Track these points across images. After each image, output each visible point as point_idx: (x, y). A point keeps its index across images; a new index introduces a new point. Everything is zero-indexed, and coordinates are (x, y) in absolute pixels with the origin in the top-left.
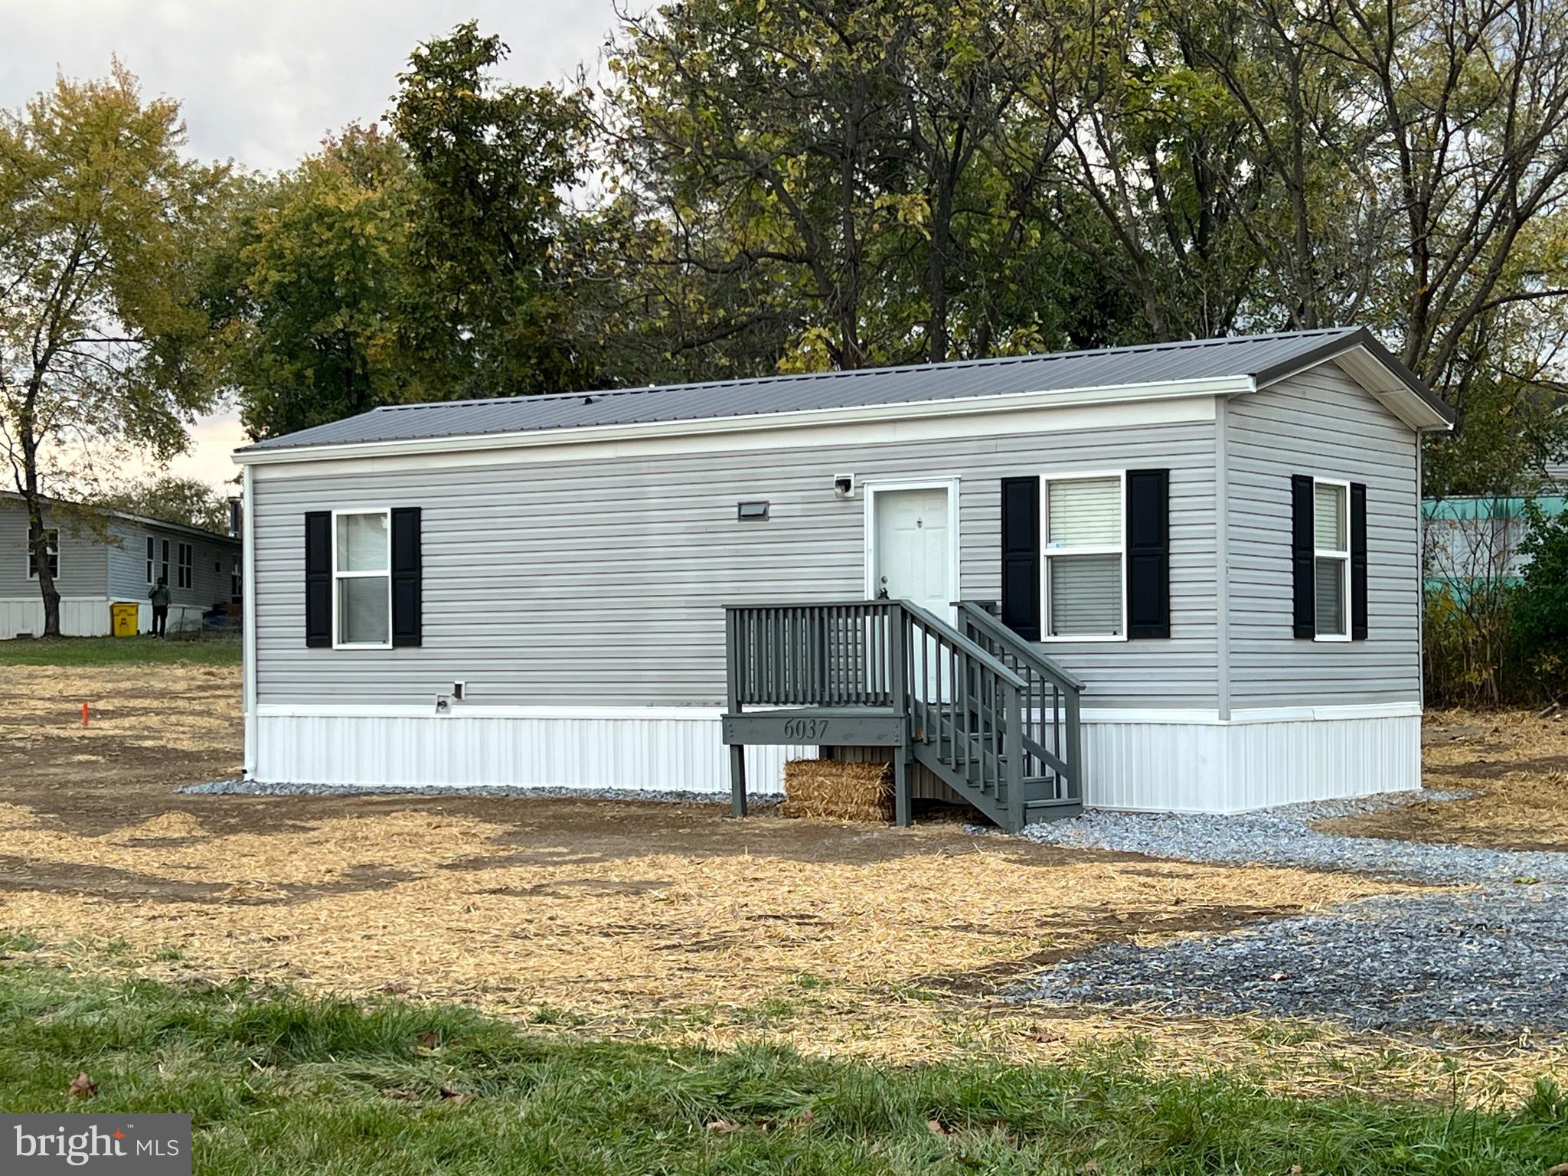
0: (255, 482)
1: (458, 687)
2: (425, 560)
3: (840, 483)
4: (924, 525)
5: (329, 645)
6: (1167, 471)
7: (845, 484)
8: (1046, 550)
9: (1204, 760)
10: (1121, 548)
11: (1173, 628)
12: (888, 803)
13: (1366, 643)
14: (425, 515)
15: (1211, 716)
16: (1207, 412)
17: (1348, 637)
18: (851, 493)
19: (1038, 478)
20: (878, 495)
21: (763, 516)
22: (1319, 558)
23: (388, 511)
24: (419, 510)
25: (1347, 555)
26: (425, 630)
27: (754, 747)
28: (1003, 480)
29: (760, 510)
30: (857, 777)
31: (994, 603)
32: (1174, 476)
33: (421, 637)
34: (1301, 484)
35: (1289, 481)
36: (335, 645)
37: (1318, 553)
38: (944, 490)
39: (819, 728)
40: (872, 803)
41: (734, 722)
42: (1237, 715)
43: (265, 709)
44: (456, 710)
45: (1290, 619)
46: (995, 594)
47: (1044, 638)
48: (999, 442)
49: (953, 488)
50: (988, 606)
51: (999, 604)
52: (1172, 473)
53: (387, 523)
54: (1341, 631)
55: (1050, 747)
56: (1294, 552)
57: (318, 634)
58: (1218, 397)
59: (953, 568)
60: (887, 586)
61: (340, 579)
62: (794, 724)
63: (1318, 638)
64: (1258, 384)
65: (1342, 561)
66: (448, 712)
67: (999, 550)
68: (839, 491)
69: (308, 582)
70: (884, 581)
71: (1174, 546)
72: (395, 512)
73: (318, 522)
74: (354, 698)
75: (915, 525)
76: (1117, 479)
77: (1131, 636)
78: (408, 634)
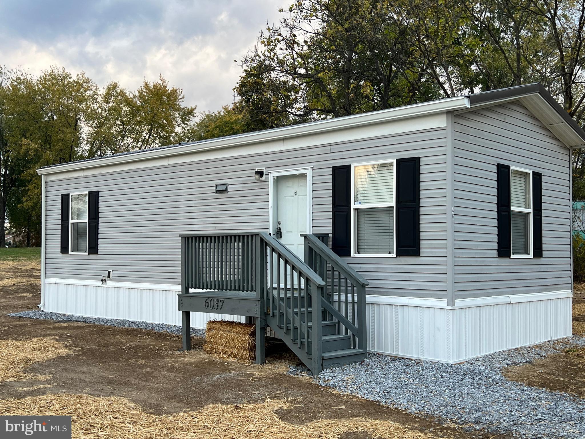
0: (46, 182)
1: (109, 273)
2: (100, 215)
3: (257, 173)
4: (298, 194)
5: (68, 253)
6: (419, 158)
7: (261, 173)
8: (354, 206)
9: (438, 329)
10: (393, 204)
11: (421, 250)
12: (252, 349)
13: (542, 259)
14: (101, 194)
15: (443, 303)
16: (441, 122)
17: (531, 256)
18: (263, 178)
19: (351, 165)
20: (278, 180)
21: (225, 191)
22: (513, 212)
23: (88, 193)
24: (98, 192)
25: (531, 211)
26: (100, 246)
27: (198, 313)
28: (333, 167)
30: (237, 333)
31: (327, 235)
32: (423, 161)
33: (98, 249)
34: (502, 169)
35: (496, 167)
36: (70, 253)
37: (513, 209)
38: (305, 175)
39: (220, 304)
40: (245, 349)
41: (183, 298)
42: (459, 303)
43: (48, 280)
44: (109, 284)
45: (495, 246)
46: (328, 230)
47: (353, 254)
48: (332, 147)
49: (309, 173)
50: (323, 237)
51: (331, 235)
52: (421, 159)
53: (87, 198)
54: (527, 252)
55: (350, 318)
56: (498, 208)
57: (64, 249)
58: (448, 112)
59: (309, 216)
60: (281, 226)
61: (72, 223)
62: (209, 301)
63: (513, 256)
64: (471, 103)
65: (527, 214)
66: (106, 284)
67: (331, 206)
68: (257, 176)
69: (62, 225)
70: (279, 224)
71: (423, 202)
72: (90, 193)
73: (65, 198)
74: (77, 276)
75: (294, 194)
76: (391, 164)
77: (398, 254)
78: (93, 249)
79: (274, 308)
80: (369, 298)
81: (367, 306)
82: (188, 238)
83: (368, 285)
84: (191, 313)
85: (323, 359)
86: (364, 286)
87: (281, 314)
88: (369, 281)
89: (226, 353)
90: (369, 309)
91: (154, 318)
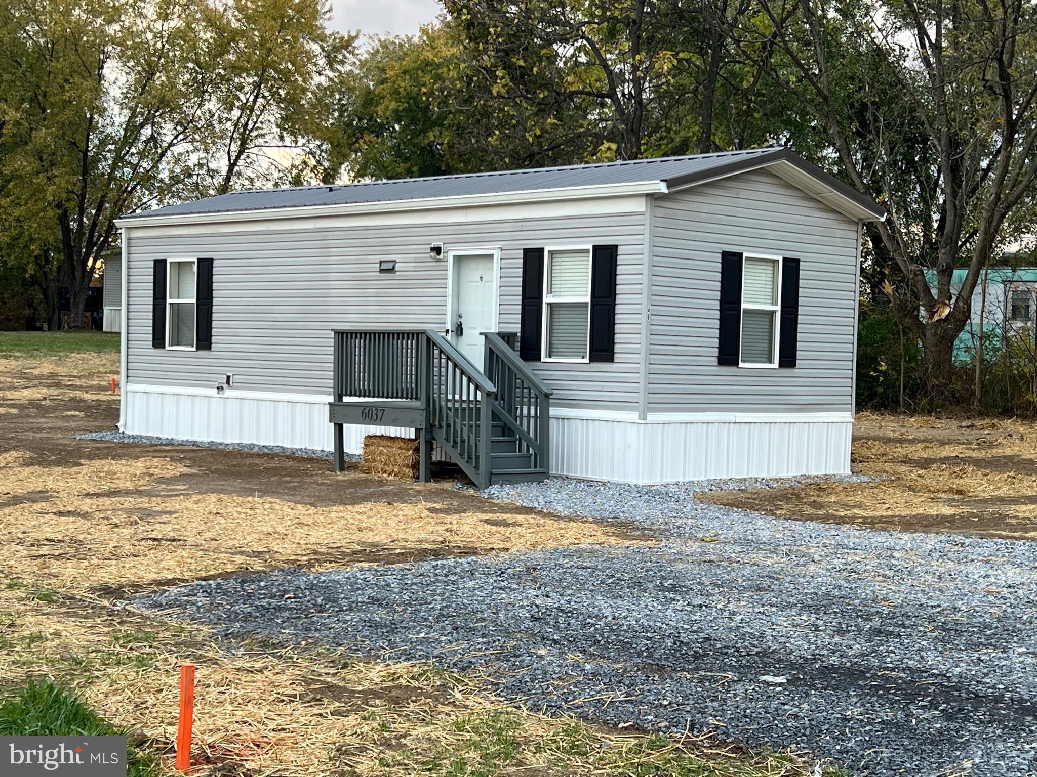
0: (129, 239)
1: (228, 377)
2: (215, 293)
3: (433, 249)
4: (484, 279)
5: (164, 347)
6: (617, 246)
7: (437, 250)
8: (547, 299)
9: (629, 447)
10: (588, 299)
11: (616, 356)
12: (415, 466)
13: (796, 370)
14: (215, 263)
15: (633, 416)
16: (639, 206)
17: (776, 365)
18: (441, 257)
19: (543, 249)
20: (459, 259)
21: (392, 270)
22: (746, 309)
23: (196, 260)
24: (212, 260)
25: (778, 308)
26: (214, 339)
27: (354, 426)
28: (525, 250)
29: (390, 266)
30: (400, 448)
31: (516, 334)
32: (620, 250)
33: (211, 343)
34: (729, 258)
35: (720, 255)
36: (167, 347)
37: (744, 306)
38: (491, 256)
39: (380, 414)
40: (407, 466)
41: (337, 408)
42: (652, 417)
43: (132, 387)
44: (228, 393)
45: (715, 352)
46: (516, 328)
47: (543, 359)
48: (524, 223)
49: (497, 254)
50: (508, 337)
51: (519, 334)
52: (619, 248)
53: (195, 268)
54: (770, 361)
55: (532, 435)
56: (721, 305)
57: (158, 341)
58: (647, 195)
59: (494, 309)
60: (462, 320)
61: (171, 304)
62: (366, 411)
63: (741, 365)
64: (668, 187)
65: (773, 313)
66: (224, 394)
67: (520, 298)
68: (433, 254)
69: (154, 305)
70: (461, 317)
71: (618, 299)
72: (200, 260)
73: (160, 266)
74: (176, 382)
75: (479, 279)
76: (587, 251)
77: (592, 360)
78: (204, 342)
79: (441, 420)
80: (553, 411)
81: (551, 421)
82: (343, 333)
83: (552, 394)
84: (345, 425)
85: (491, 474)
86: (547, 396)
87: (448, 426)
88: (555, 391)
89: (385, 472)
90: (553, 425)
91: (292, 442)
